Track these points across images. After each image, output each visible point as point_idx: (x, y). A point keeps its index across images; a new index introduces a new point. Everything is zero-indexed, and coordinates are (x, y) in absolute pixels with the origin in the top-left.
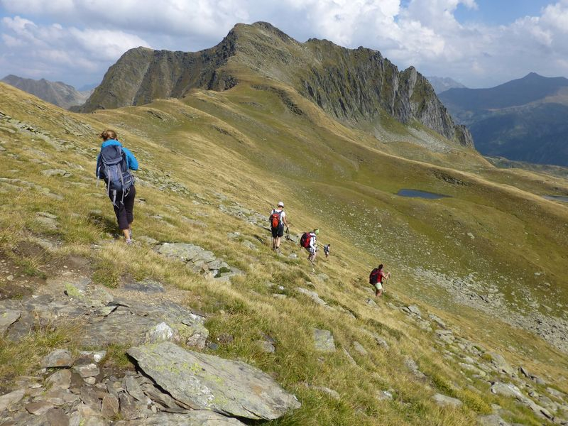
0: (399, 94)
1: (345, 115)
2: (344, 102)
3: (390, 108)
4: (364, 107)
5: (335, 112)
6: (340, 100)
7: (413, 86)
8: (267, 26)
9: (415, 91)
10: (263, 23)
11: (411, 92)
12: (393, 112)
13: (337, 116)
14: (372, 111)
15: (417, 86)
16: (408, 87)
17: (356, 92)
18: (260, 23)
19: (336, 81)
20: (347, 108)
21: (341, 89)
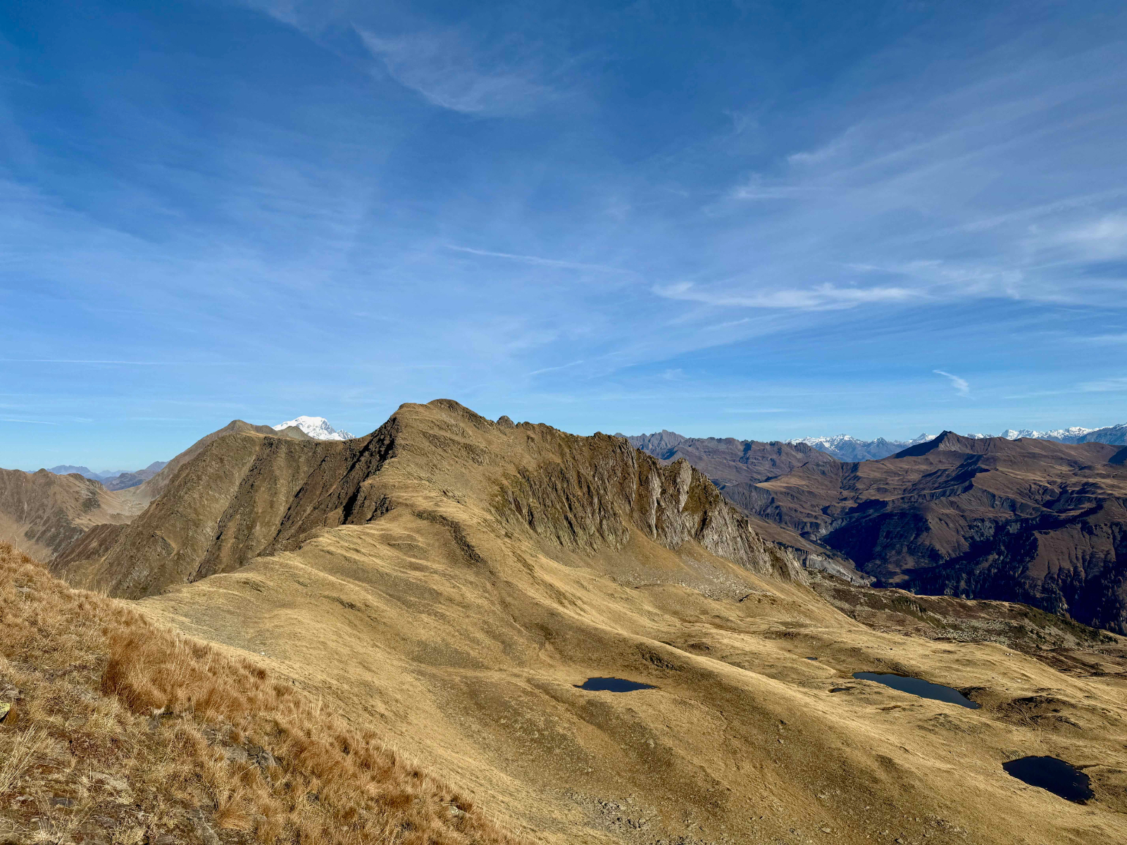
0: (662, 504)
1: (576, 541)
2: (573, 521)
3: (650, 526)
4: (605, 527)
5: (558, 537)
6: (567, 518)
7: (686, 488)
8: (452, 405)
9: (689, 497)
10: (445, 400)
11: (684, 499)
12: (655, 531)
13: (561, 543)
14: (620, 533)
15: (692, 489)
16: (678, 490)
17: (591, 504)
18: (441, 401)
19: (559, 487)
20: (577, 529)
21: (568, 499)
